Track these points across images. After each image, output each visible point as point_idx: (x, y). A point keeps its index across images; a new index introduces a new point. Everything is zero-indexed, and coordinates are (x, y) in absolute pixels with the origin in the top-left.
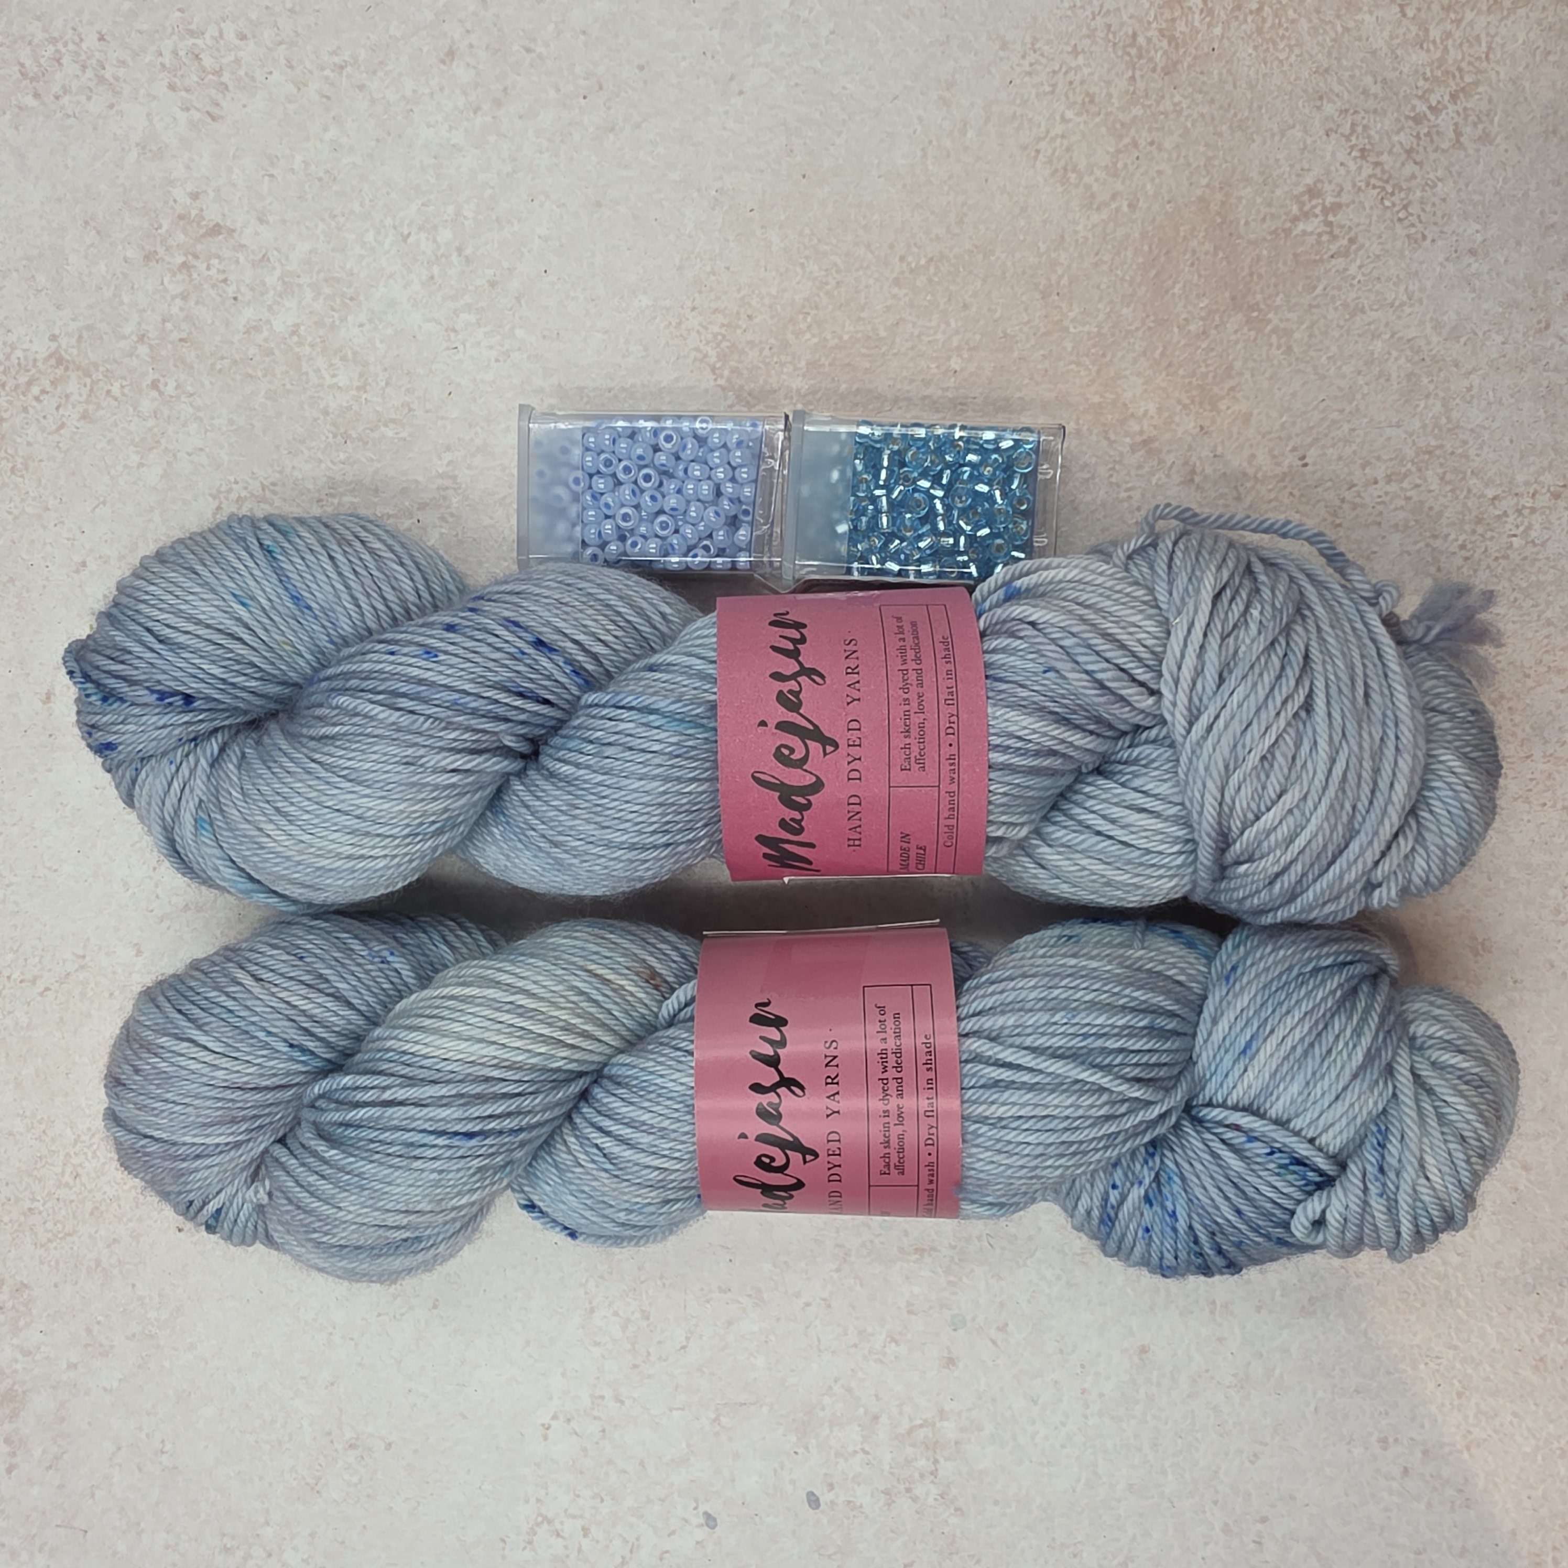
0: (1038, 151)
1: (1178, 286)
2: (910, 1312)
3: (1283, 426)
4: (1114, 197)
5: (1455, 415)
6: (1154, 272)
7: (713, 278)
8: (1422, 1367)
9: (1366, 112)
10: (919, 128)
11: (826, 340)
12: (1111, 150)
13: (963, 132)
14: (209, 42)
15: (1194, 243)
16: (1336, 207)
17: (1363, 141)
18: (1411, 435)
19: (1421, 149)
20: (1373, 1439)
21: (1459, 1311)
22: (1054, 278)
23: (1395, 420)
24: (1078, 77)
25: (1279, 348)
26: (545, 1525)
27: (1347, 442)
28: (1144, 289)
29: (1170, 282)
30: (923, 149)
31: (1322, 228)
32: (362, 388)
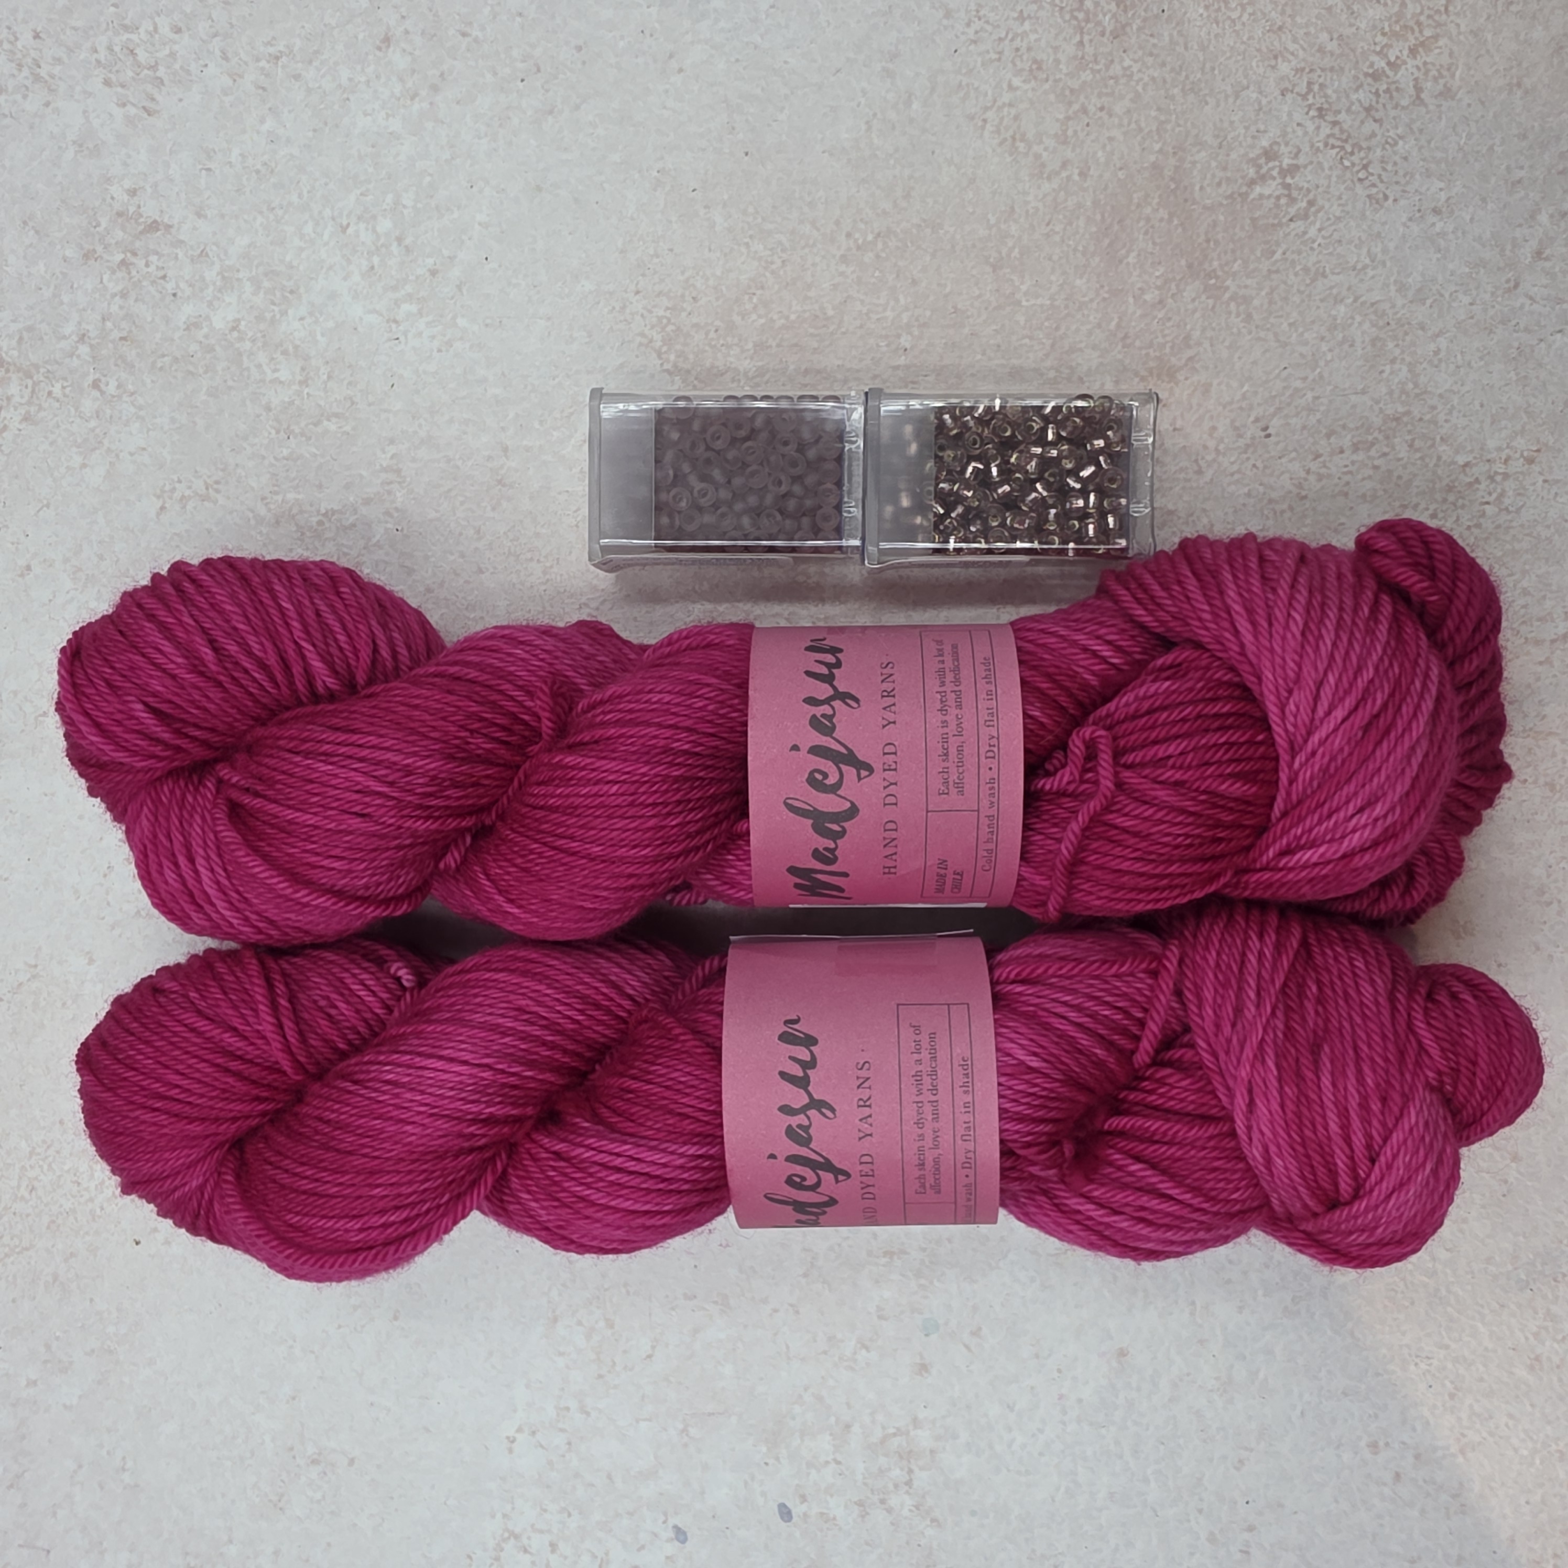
0: (985, 121)
1: (1133, 254)
2: (880, 1317)
3: (1244, 396)
4: (1064, 165)
5: (1422, 379)
6: (1107, 241)
7: (656, 260)
8: (1412, 1367)
9: (1323, 70)
10: (863, 101)
11: (772, 320)
12: (1061, 117)
13: (908, 103)
14: (144, 36)
15: (1148, 210)
16: (1293, 170)
17: (1320, 101)
18: (1377, 402)
19: (1380, 106)
20: (1363, 1443)
21: (1449, 1309)
22: (1004, 251)
23: (1360, 387)
24: (1024, 45)
25: (1238, 315)
26: (512, 1540)
27: (1310, 410)
28: (1097, 259)
29: (1123, 252)
30: (867, 123)
31: (1281, 191)
32: (304, 383)
